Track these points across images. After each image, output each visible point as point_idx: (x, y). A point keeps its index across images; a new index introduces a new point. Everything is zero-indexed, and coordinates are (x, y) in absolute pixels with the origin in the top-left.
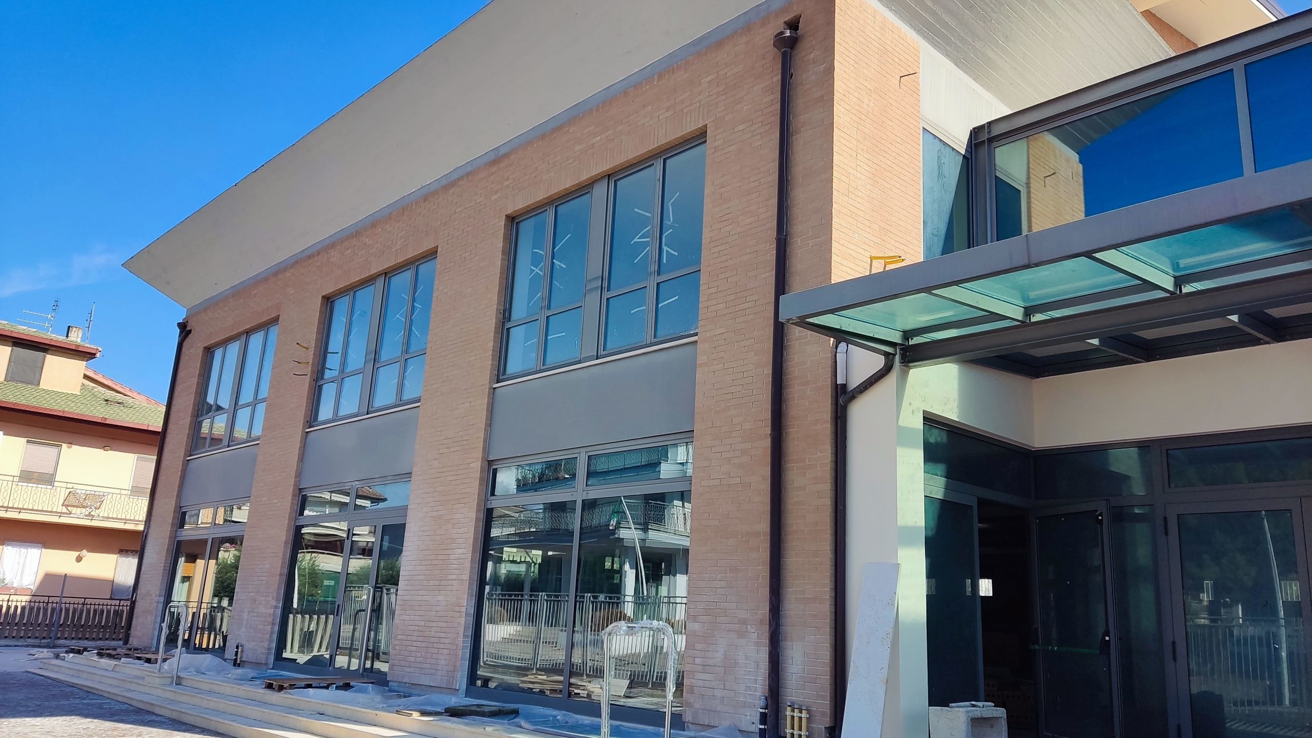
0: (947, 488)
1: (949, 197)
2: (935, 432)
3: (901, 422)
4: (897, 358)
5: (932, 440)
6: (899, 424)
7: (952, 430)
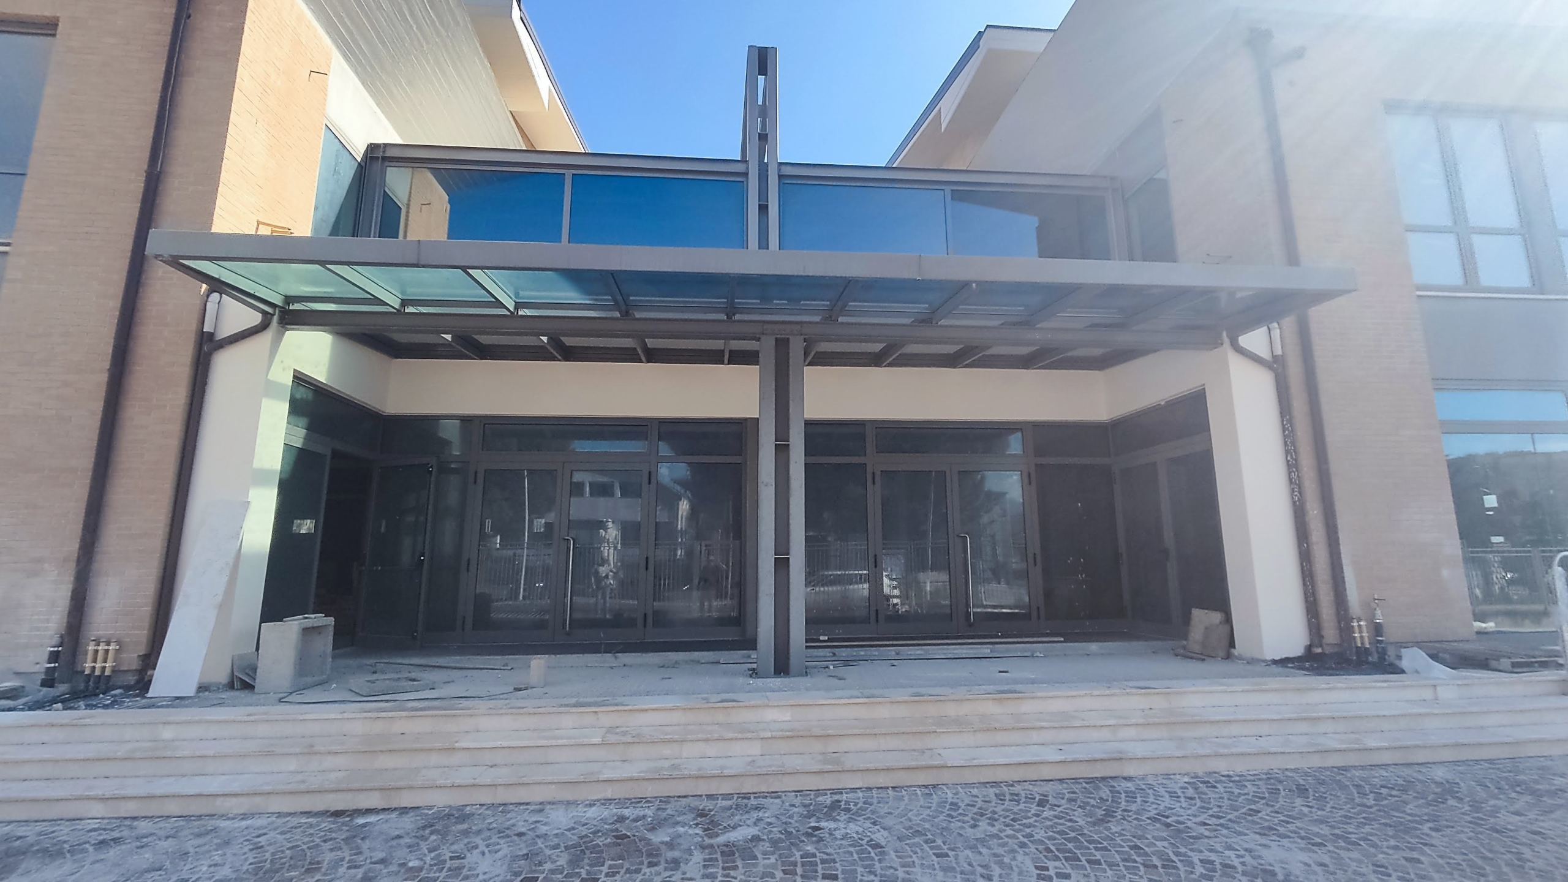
0: (307, 439)
1: (342, 193)
2: (302, 389)
3: (271, 376)
4: (275, 318)
5: (298, 396)
6: (269, 377)
7: (319, 391)
